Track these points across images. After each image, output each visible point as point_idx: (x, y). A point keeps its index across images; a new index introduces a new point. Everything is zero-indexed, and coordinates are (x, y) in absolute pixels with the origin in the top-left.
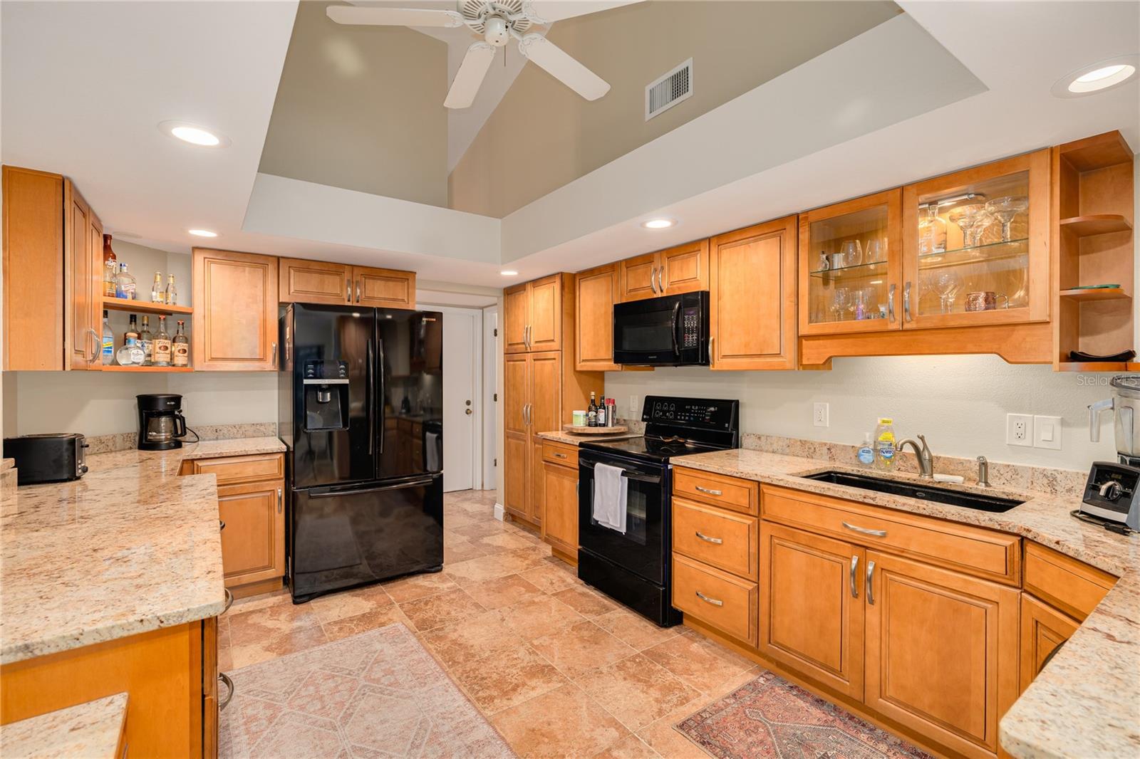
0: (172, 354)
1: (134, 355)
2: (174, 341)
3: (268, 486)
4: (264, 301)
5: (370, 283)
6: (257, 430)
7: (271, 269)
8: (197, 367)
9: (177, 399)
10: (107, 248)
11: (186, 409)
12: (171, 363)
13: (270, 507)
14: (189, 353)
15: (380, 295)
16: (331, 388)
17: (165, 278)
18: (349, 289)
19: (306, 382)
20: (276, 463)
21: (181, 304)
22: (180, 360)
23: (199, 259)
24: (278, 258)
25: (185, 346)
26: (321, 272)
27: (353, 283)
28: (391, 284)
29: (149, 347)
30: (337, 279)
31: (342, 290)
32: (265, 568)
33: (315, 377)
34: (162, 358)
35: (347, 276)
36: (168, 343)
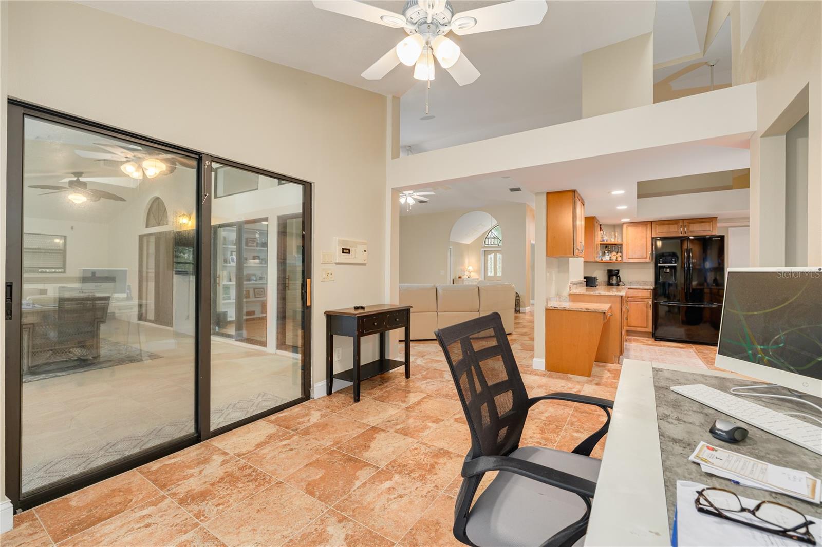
0: (617, 257)
1: (607, 258)
2: (617, 253)
3: (647, 300)
4: (646, 238)
5: (691, 225)
6: (645, 283)
7: (649, 226)
8: (624, 261)
9: (618, 271)
10: (601, 228)
11: (620, 274)
12: (616, 260)
13: (647, 307)
14: (622, 256)
15: (698, 230)
16: (669, 267)
17: (615, 234)
18: (681, 229)
19: (659, 265)
20: (649, 293)
21: (619, 242)
22: (619, 259)
23: (625, 226)
24: (652, 222)
25: (620, 254)
26: (669, 224)
27: (683, 226)
28: (703, 224)
29: (610, 255)
30: (676, 226)
31: (678, 230)
32: (645, 328)
33: (663, 263)
34: (614, 258)
35: (681, 224)
36: (615, 254)
